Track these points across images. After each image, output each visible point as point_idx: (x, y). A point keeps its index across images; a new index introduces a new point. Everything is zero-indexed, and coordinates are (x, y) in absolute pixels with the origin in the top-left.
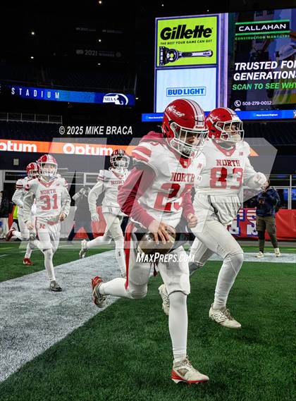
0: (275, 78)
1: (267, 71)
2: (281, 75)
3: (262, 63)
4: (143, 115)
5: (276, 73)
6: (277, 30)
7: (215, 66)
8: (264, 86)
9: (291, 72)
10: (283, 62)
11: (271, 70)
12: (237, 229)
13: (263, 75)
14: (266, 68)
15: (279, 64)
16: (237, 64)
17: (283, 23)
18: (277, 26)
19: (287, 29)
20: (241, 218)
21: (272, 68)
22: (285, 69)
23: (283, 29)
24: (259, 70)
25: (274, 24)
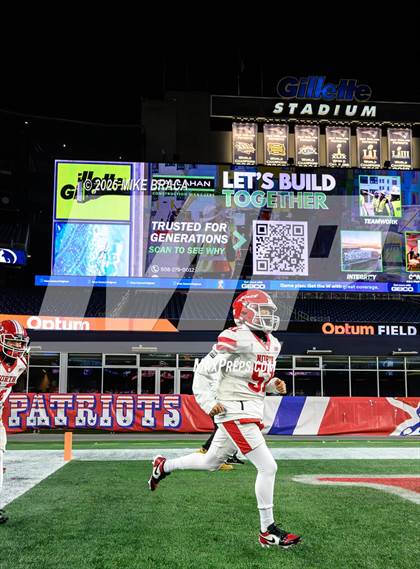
0: (198, 241)
1: (189, 233)
2: (205, 238)
3: (184, 224)
4: (37, 277)
5: (199, 236)
6: (200, 187)
7: (129, 223)
8: (186, 250)
9: (216, 236)
10: (207, 224)
11: (193, 232)
12: (152, 420)
13: (184, 238)
14: (188, 229)
15: (203, 226)
16: (155, 223)
17: (207, 181)
18: (200, 183)
19: (212, 187)
20: (157, 406)
21: (195, 230)
22: (210, 232)
23: (207, 187)
24: (180, 231)
25: (197, 180)
